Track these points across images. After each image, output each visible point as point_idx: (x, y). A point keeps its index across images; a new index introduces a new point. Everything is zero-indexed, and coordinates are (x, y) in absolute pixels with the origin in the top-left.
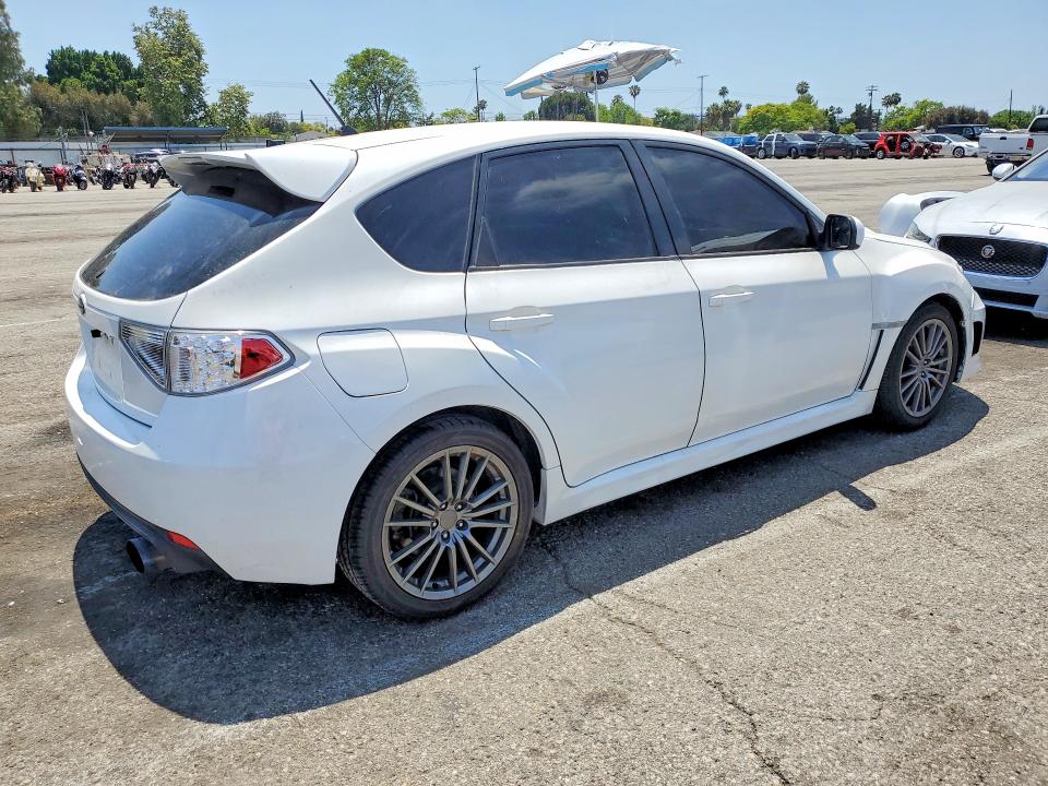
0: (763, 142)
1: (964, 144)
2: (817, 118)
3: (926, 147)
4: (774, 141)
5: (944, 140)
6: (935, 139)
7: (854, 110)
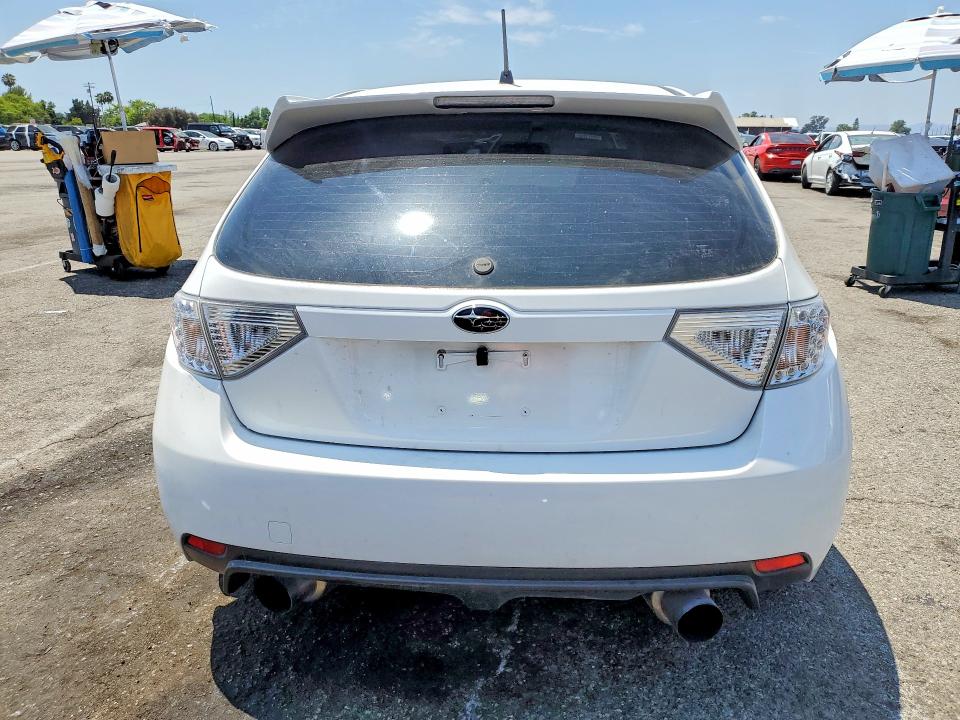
0: (13, 132)
1: (217, 139)
2: (35, 110)
3: (187, 140)
4: (26, 133)
5: (198, 136)
6: (191, 135)
7: (72, 105)
